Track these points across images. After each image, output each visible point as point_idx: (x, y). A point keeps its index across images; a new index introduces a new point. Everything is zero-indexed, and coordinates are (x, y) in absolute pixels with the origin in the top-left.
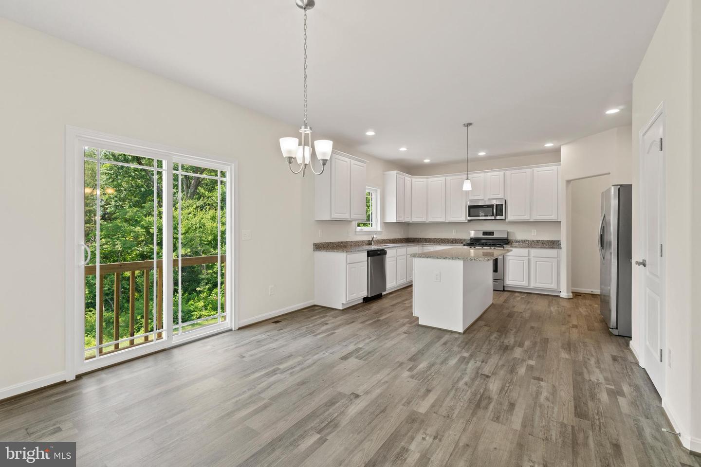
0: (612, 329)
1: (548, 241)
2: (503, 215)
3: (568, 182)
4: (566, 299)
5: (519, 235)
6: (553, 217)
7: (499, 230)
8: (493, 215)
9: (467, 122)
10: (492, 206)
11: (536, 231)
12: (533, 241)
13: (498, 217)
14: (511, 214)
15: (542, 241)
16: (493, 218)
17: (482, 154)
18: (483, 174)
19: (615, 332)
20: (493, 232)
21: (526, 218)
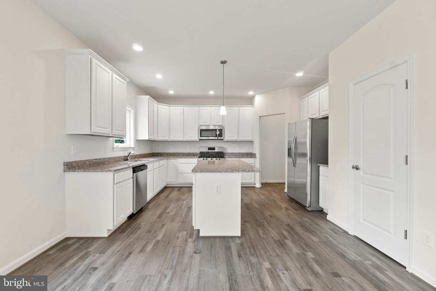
0: (308, 207)
1: (245, 153)
2: (222, 137)
3: (260, 117)
4: (259, 188)
5: (230, 149)
6: (249, 139)
7: (218, 146)
8: (216, 136)
9: (223, 60)
10: (216, 130)
11: (238, 147)
12: (237, 153)
13: (219, 138)
14: (227, 136)
15: (242, 153)
16: (216, 138)
17: (212, 93)
18: (209, 108)
19: (309, 209)
20: (215, 148)
21: (235, 138)
